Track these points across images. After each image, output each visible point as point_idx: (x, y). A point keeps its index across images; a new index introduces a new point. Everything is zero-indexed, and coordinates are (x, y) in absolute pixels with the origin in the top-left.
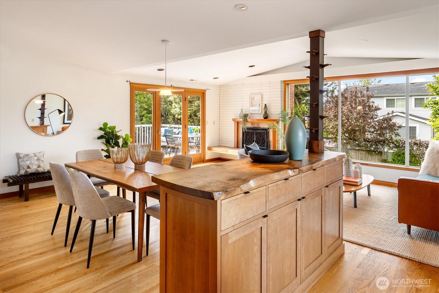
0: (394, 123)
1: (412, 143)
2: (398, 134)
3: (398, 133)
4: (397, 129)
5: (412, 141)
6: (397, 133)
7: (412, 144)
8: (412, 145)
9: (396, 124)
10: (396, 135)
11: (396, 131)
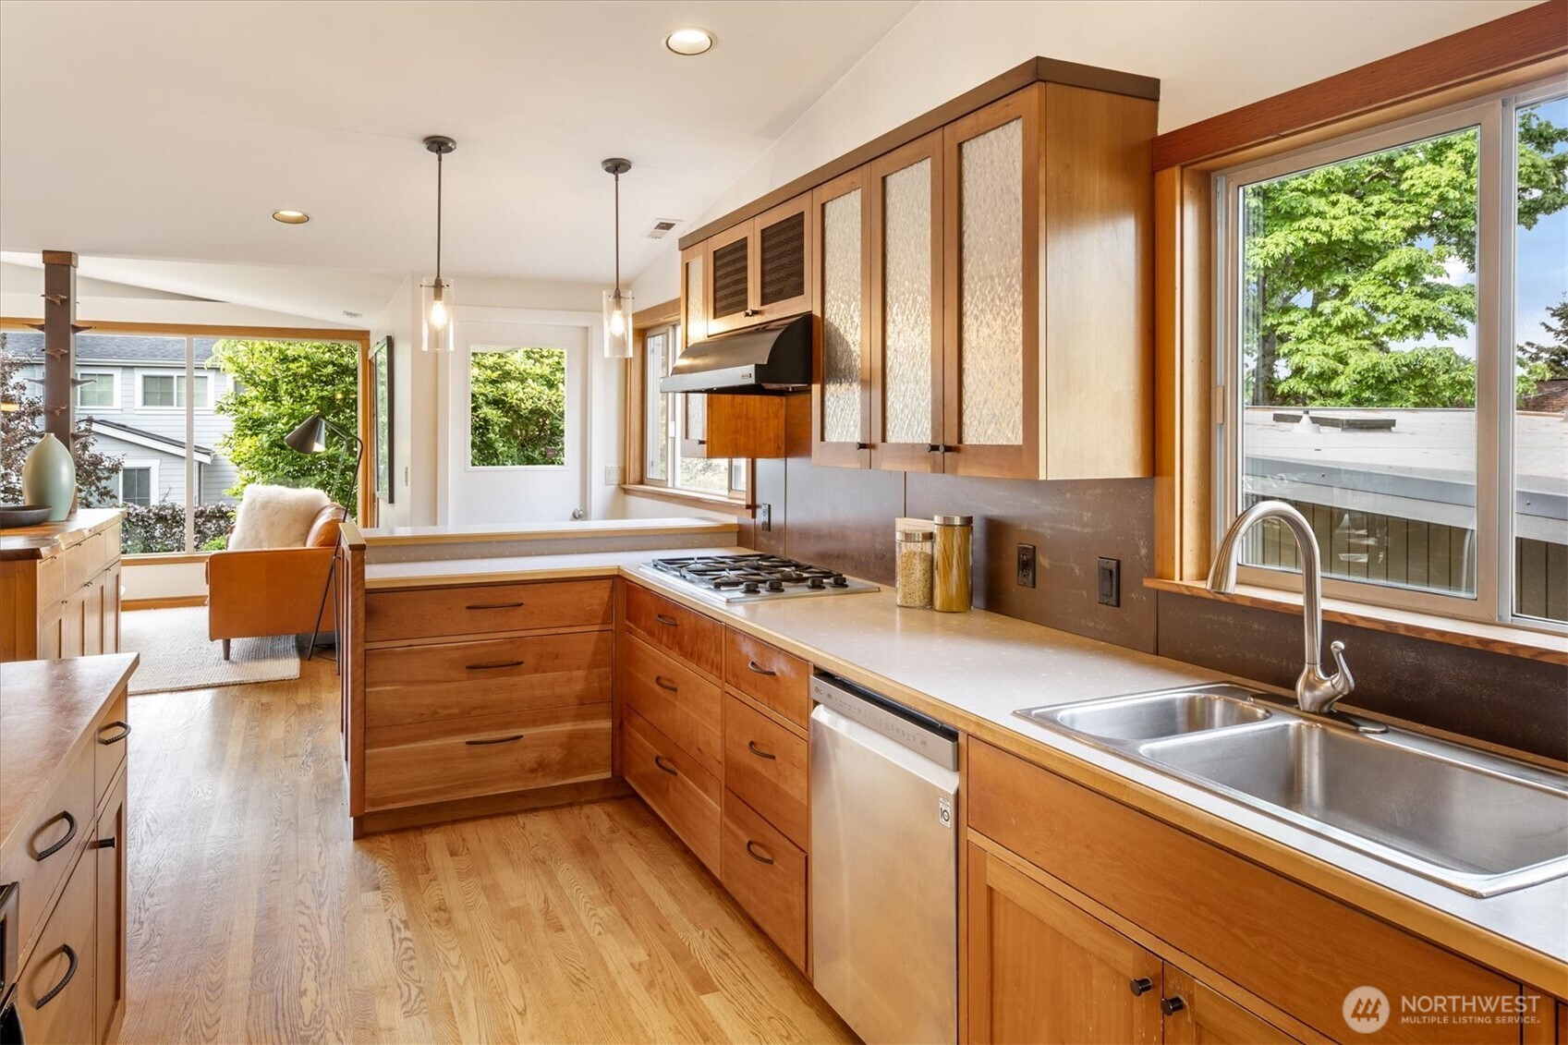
0: (96, 456)
1: (150, 518)
2: (109, 492)
3: (109, 489)
4: (106, 475)
5: (149, 512)
6: (105, 488)
7: (150, 521)
8: (150, 524)
9: (102, 459)
10: (101, 494)
11: (104, 483)
